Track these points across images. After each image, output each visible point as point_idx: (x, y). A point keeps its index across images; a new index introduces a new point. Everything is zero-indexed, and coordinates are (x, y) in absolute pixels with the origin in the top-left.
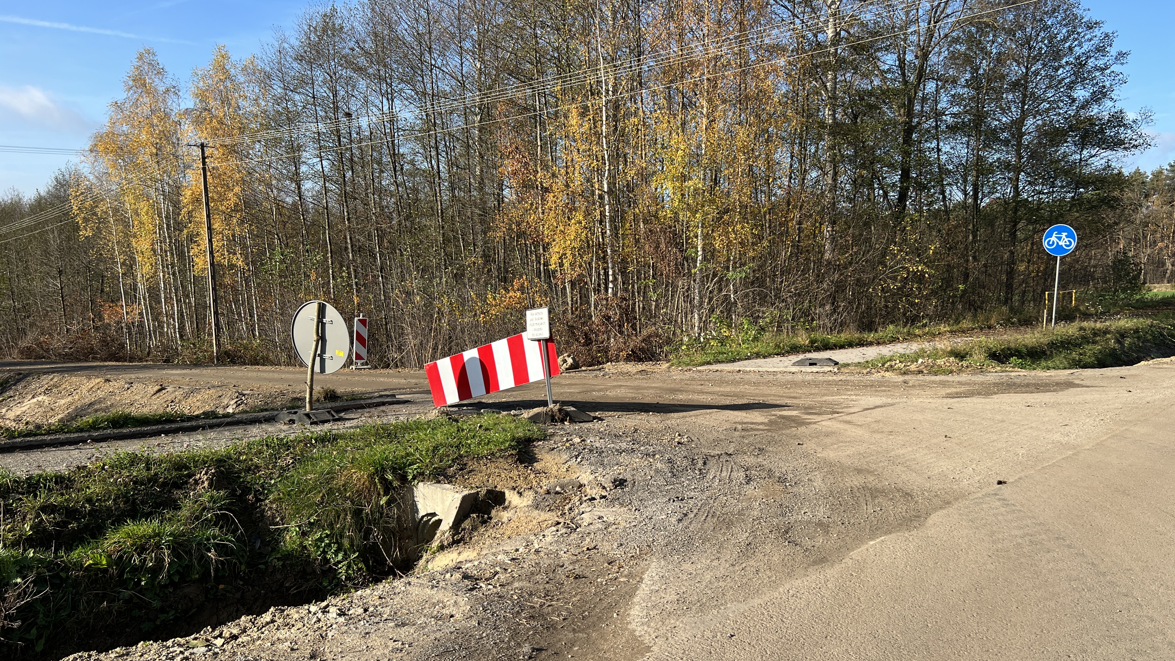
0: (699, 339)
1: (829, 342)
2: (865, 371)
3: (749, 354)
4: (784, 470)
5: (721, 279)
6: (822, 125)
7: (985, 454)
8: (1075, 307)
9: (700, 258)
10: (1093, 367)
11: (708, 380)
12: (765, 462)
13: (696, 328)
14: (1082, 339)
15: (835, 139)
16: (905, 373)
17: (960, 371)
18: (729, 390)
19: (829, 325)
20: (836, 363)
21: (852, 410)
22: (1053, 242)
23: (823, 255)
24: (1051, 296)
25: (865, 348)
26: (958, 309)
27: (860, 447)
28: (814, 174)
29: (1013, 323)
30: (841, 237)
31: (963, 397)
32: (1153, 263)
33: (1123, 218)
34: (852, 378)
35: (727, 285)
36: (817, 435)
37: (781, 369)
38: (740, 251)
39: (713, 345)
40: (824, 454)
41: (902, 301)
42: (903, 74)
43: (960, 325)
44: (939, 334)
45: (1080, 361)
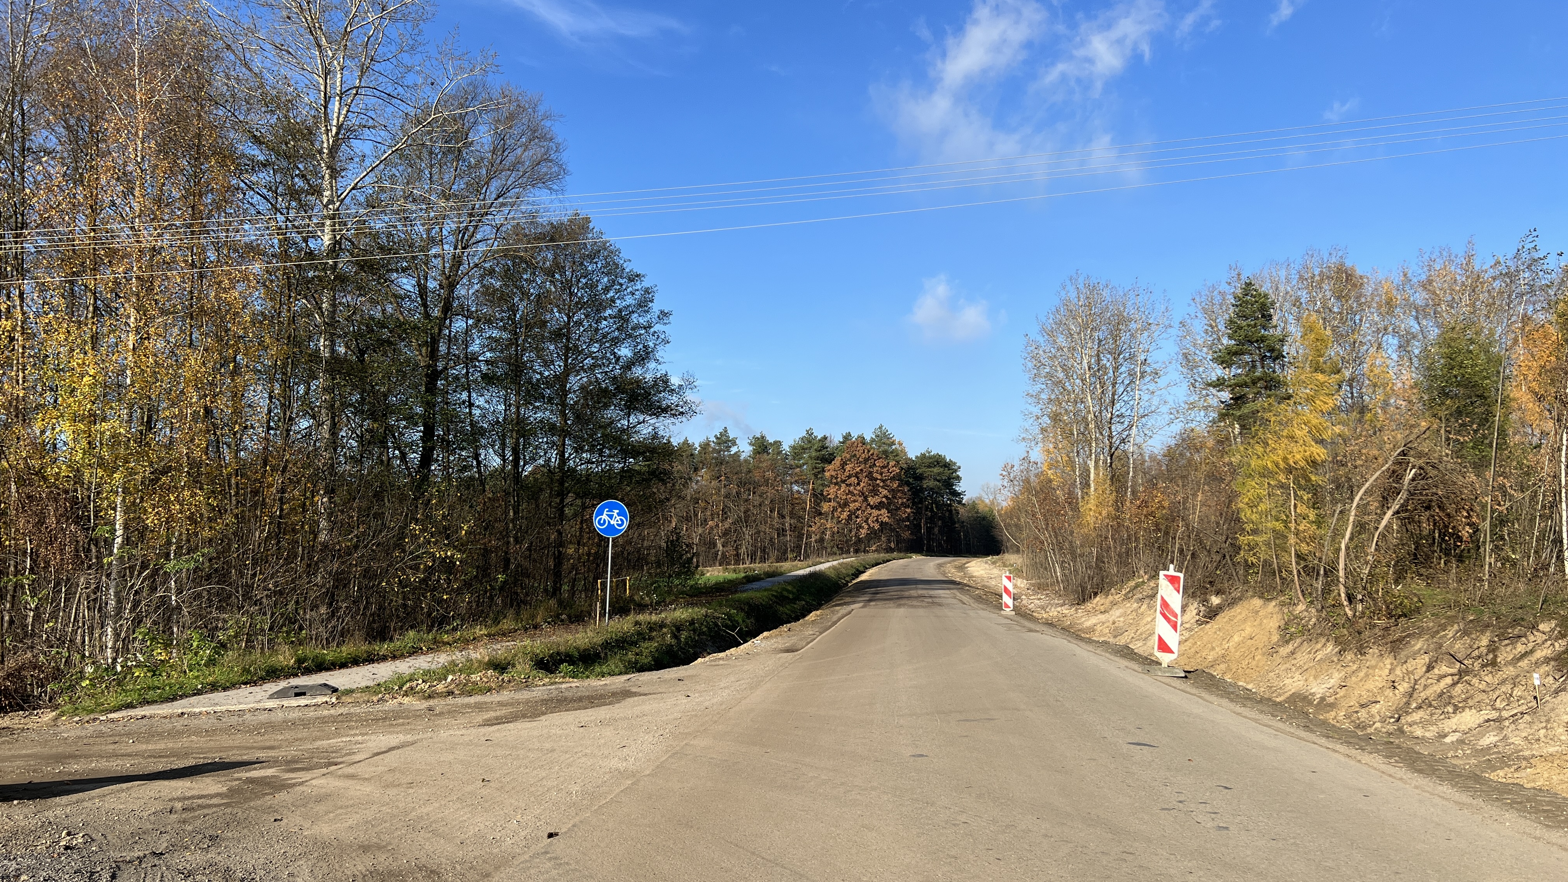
0: (114, 668)
1: (325, 660)
2: (375, 699)
3: (199, 687)
4: (249, 866)
5: (155, 572)
6: (315, 356)
7: (532, 799)
8: (630, 597)
9: (119, 540)
10: (650, 668)
11: (128, 734)
12: (220, 858)
13: (109, 650)
14: (638, 635)
15: (333, 379)
16: (430, 697)
17: (501, 687)
18: (163, 746)
19: (325, 636)
20: (335, 690)
21: (357, 758)
22: (605, 521)
23: (315, 537)
24: (604, 585)
25: (376, 665)
26: (497, 605)
27: (367, 812)
28: (304, 424)
29: (562, 621)
30: (342, 512)
31: (504, 723)
32: (705, 544)
33: (674, 493)
34: (357, 710)
35: (166, 581)
36: (305, 802)
37: (252, 705)
38: (188, 530)
39: (138, 677)
40: (315, 830)
41: (425, 597)
42: (425, 305)
43: (500, 626)
44: (474, 639)
45: (636, 662)
